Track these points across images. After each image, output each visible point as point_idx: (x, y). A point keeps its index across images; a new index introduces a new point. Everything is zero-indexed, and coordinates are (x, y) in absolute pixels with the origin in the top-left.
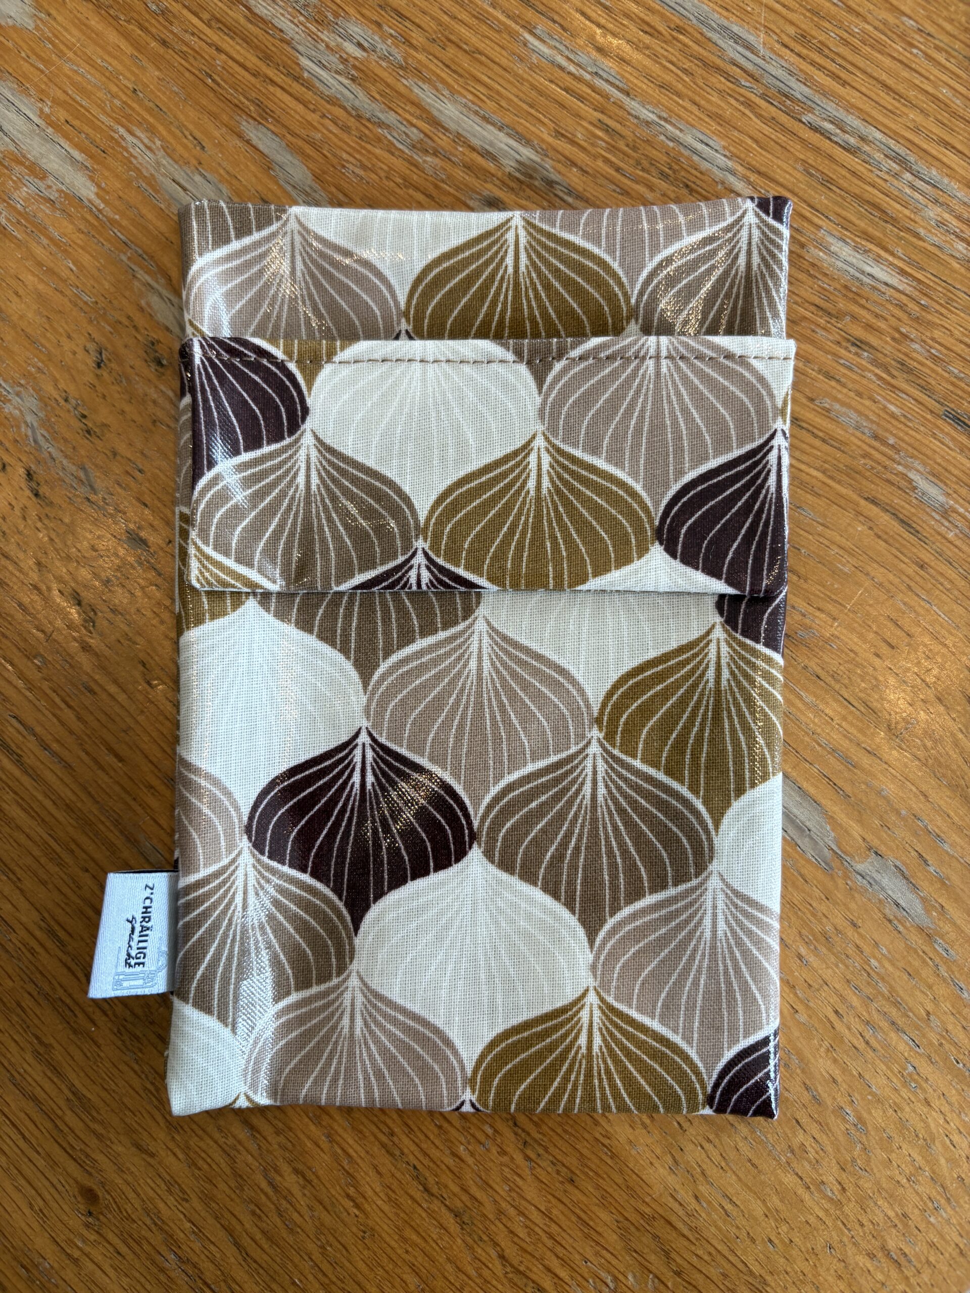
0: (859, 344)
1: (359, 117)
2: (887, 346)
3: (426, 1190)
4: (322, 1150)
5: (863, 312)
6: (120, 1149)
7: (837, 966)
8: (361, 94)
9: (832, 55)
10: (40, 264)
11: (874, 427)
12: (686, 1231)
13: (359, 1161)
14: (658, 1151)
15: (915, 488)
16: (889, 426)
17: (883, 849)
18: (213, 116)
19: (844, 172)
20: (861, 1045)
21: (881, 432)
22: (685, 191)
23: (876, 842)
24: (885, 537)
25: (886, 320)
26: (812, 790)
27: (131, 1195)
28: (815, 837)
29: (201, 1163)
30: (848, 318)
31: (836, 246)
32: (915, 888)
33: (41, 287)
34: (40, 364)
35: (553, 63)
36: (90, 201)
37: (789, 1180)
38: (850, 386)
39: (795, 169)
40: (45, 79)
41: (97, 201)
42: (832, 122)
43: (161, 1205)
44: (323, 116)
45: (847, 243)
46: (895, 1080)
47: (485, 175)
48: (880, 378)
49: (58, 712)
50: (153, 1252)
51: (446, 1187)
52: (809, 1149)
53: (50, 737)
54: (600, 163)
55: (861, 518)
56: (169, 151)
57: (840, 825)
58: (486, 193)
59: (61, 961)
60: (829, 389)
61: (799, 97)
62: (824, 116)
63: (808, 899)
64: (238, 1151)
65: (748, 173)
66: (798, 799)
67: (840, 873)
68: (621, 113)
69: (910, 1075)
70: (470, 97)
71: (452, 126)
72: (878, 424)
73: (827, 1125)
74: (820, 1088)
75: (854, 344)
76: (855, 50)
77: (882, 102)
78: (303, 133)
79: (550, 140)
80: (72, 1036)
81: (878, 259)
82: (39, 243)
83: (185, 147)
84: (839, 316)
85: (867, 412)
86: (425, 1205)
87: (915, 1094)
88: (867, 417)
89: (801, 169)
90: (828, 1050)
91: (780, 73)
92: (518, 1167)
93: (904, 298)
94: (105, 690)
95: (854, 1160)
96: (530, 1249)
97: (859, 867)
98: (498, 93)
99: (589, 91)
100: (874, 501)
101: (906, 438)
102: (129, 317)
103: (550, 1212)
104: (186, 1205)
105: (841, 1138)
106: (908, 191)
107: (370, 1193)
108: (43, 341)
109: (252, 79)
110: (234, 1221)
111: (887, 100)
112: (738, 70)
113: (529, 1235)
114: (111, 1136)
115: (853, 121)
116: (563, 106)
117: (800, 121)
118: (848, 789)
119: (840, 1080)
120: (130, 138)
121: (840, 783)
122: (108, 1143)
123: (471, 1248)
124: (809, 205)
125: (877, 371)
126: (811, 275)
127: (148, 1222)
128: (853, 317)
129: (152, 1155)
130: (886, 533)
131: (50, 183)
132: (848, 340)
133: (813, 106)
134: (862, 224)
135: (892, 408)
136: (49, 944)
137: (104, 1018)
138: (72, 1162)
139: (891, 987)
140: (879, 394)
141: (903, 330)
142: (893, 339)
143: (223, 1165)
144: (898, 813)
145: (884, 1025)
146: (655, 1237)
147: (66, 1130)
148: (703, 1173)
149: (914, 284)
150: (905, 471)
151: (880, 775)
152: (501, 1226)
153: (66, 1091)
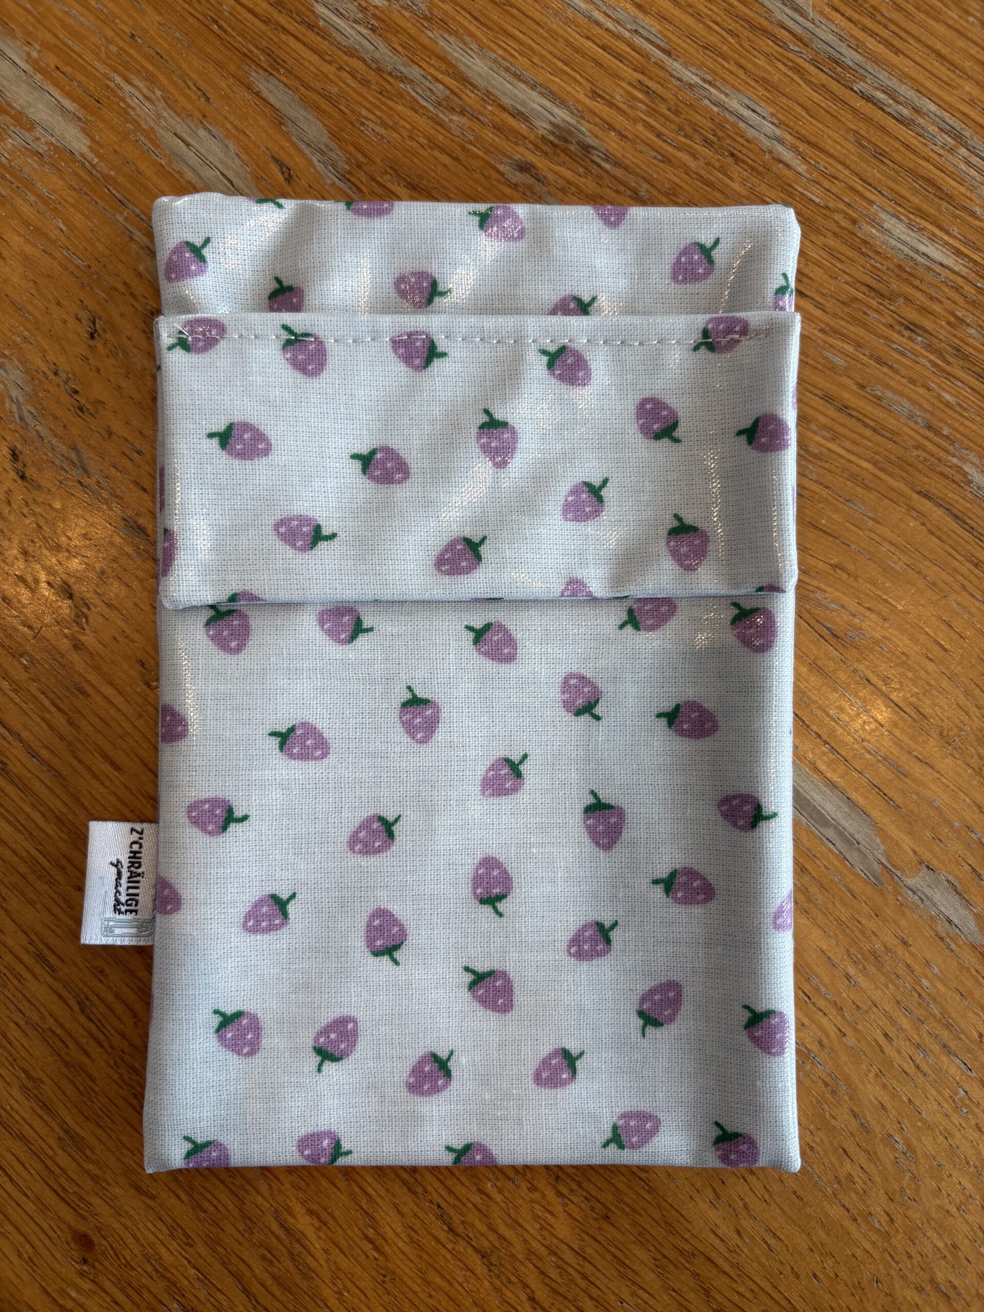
0: (912, 328)
1: (379, 70)
2: (940, 329)
3: (451, 1230)
4: (338, 1188)
5: (918, 294)
6: (117, 1191)
7: (887, 987)
8: (382, 46)
9: (885, 22)
10: (27, 224)
11: (928, 416)
12: (727, 1268)
13: (378, 1200)
14: (699, 1184)
15: (970, 482)
16: (944, 416)
17: (935, 863)
18: (219, 64)
19: (897, 145)
20: (910, 1068)
21: (934, 422)
22: (730, 160)
23: (927, 856)
24: (938, 533)
25: (941, 302)
26: (861, 801)
27: (130, 1241)
28: (864, 850)
29: (206, 1205)
30: (901, 300)
31: (889, 223)
32: (968, 904)
33: (27, 248)
34: (26, 333)
35: (589, 18)
36: (82, 155)
37: (835, 1211)
38: (904, 372)
39: (846, 139)
40: (32, 20)
41: (91, 156)
42: (885, 92)
43: (163, 1251)
44: (341, 68)
45: (901, 220)
46: (945, 1106)
47: (517, 137)
48: (935, 365)
49: (48, 716)
50: (153, 1301)
51: (473, 1226)
52: (856, 1179)
53: (39, 744)
54: (640, 127)
55: (914, 514)
56: (170, 103)
57: (891, 838)
58: (517, 157)
59: (51, 988)
60: (881, 376)
61: (850, 64)
62: (876, 85)
63: (857, 916)
64: (247, 1192)
65: (798, 143)
66: (847, 810)
67: (890, 888)
68: (662, 74)
69: (961, 1100)
70: (500, 52)
71: (481, 83)
72: (932, 414)
73: (876, 1153)
74: (868, 1115)
75: (907, 328)
76: (909, 16)
77: (936, 72)
78: (318, 86)
79: (587, 101)
80: (64, 1070)
81: (933, 238)
82: (25, 200)
83: (188, 98)
84: (892, 297)
85: (920, 400)
86: (450, 1246)
87: (966, 1119)
88: (920, 405)
89: (853, 140)
90: (877, 1075)
91: (829, 38)
92: (549, 1203)
93: (960, 280)
94: (101, 693)
95: (902, 1190)
96: (563, 1290)
97: (910, 882)
98: (531, 49)
99: (628, 50)
100: (927, 496)
101: (961, 429)
102: (125, 284)
103: (584, 1251)
104: (191, 1250)
105: (890, 1168)
106: (963, 166)
107: (390, 1234)
108: (30, 308)
109: (263, 27)
110: (242, 1267)
111: (941, 70)
112: (786, 33)
113: (561, 1276)
114: (107, 1177)
115: (905, 91)
116: (599, 65)
117: (852, 89)
118: (899, 800)
119: (889, 1107)
120: (127, 87)
121: (891, 793)
122: (104, 1184)
123: (498, 1290)
124: (861, 179)
125: (932, 357)
126: (863, 254)
127: (149, 1269)
128: (906, 298)
129: (153, 1197)
130: (940, 529)
131: (38, 135)
132: (902, 324)
133: (865, 74)
134: (916, 200)
135: (947, 397)
136: (38, 970)
137: (99, 1050)
138: (64, 1205)
139: (943, 1008)
140: (933, 382)
141: (959, 314)
142: (949, 323)
143: (231, 1207)
144: (951, 825)
145: (936, 1048)
146: (695, 1275)
147: (58, 1171)
148: (746, 1206)
149: (971, 265)
150: (960, 464)
151: (932, 786)
152: (531, 1266)
153: (57, 1129)
